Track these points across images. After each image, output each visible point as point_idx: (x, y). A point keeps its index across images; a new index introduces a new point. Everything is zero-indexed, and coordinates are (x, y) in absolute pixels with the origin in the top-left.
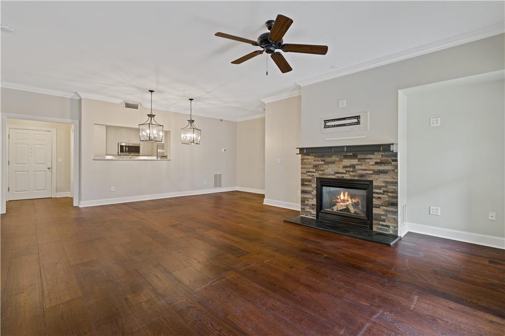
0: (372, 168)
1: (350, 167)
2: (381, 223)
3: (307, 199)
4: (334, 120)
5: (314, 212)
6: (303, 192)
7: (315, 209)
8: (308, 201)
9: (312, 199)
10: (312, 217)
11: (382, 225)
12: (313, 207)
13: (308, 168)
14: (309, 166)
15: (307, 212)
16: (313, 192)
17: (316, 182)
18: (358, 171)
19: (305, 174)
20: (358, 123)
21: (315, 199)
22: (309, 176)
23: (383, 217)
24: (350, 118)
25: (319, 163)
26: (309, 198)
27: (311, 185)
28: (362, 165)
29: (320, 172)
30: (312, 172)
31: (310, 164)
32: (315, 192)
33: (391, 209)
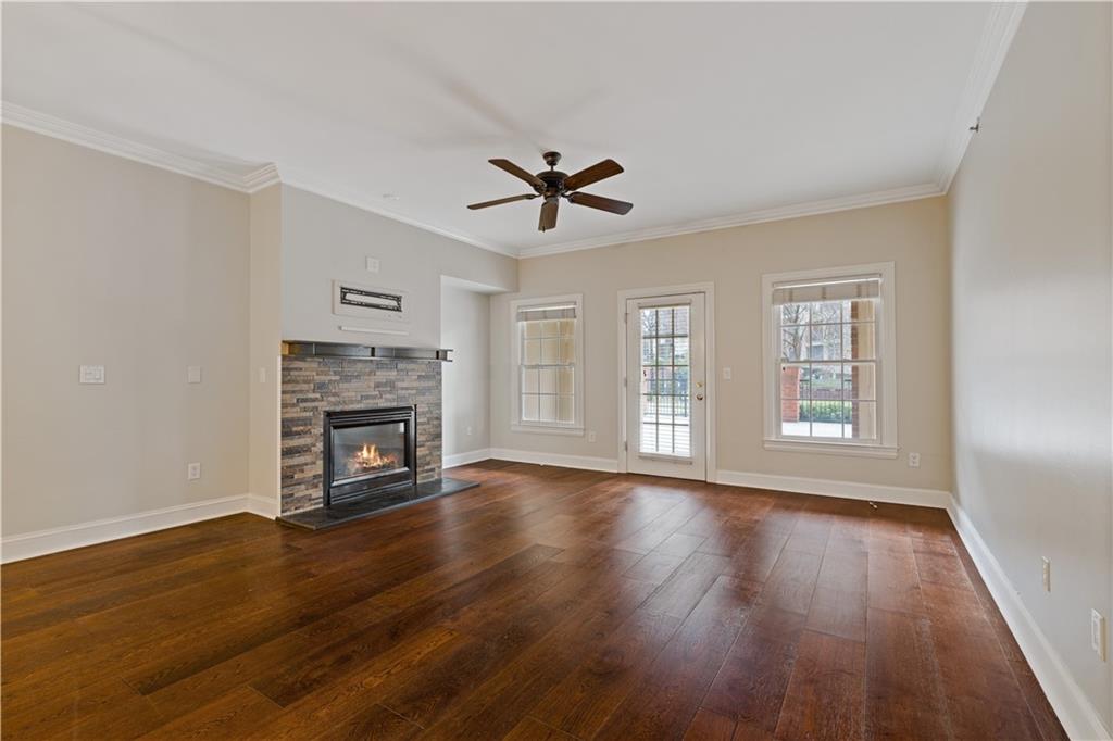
0: (415, 384)
1: (385, 384)
2: (426, 468)
3: (301, 468)
4: (361, 293)
5: (318, 493)
6: (287, 453)
7: (321, 485)
8: (303, 471)
9: (314, 463)
10: (313, 507)
11: (427, 471)
12: (316, 481)
13: (301, 391)
14: (305, 387)
15: (299, 500)
16: (314, 446)
17: (322, 423)
18: (400, 392)
19: (293, 405)
20: (398, 309)
21: (320, 463)
22: (305, 410)
23: (428, 459)
24: (387, 297)
25: (329, 378)
26: (306, 464)
27: (309, 432)
28: (403, 381)
29: (332, 399)
30: (314, 400)
31: (305, 382)
32: (320, 446)
33: (436, 443)
